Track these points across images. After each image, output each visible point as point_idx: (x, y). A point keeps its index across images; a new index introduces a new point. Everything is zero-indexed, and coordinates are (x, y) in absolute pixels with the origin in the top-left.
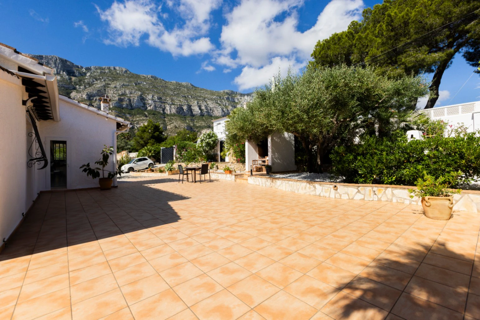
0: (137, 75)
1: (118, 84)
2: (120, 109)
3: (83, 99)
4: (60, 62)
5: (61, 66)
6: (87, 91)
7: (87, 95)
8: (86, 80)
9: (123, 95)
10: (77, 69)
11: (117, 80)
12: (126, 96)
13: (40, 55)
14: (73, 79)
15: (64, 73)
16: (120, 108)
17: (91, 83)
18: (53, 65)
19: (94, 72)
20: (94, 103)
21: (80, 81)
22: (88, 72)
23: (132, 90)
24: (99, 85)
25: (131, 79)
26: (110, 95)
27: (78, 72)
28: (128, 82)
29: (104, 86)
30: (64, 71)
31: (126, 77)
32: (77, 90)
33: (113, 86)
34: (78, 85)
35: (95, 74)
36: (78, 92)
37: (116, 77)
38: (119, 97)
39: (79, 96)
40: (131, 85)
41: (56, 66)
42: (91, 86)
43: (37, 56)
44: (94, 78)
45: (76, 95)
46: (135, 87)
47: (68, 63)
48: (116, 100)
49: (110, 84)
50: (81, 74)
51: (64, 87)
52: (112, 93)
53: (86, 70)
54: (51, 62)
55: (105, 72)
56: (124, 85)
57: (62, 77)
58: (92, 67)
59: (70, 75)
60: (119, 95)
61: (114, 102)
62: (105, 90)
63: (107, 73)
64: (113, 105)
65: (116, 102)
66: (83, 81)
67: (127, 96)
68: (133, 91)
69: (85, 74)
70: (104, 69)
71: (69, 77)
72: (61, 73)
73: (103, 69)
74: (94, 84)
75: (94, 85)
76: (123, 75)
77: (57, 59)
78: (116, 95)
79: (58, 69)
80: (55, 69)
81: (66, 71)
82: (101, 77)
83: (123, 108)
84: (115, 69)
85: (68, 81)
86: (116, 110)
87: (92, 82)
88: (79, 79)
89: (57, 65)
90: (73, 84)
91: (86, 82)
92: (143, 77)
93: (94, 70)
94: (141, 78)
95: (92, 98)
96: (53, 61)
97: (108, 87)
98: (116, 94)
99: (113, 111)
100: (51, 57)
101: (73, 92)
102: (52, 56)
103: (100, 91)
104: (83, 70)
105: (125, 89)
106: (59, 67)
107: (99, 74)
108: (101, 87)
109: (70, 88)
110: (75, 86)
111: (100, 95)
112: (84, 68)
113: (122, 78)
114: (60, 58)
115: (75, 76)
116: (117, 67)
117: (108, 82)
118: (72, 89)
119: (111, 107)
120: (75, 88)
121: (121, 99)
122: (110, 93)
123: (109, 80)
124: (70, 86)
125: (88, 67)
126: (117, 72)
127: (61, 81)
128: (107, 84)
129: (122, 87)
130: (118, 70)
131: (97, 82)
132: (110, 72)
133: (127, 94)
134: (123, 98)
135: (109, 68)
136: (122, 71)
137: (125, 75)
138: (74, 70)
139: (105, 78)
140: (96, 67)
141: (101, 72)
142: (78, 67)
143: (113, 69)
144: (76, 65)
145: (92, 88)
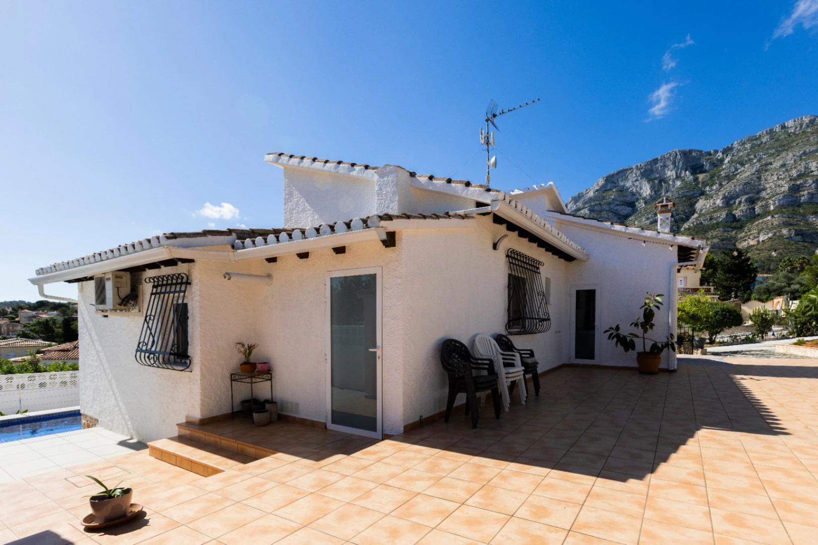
1: (789, 156)
2: (791, 209)
3: (716, 207)
4: (681, 157)
5: (683, 163)
6: (723, 192)
7: (724, 197)
8: (722, 173)
9: (801, 176)
10: (708, 157)
11: (786, 150)
12: (808, 176)
13: (655, 158)
14: (701, 177)
15: (687, 172)
16: (792, 206)
17: (731, 174)
18: (671, 167)
19: (739, 151)
20: (736, 209)
21: (712, 177)
22: (727, 156)
24: (746, 172)
26: (771, 184)
27: (710, 162)
28: (816, 144)
29: (758, 171)
30: (686, 171)
31: (812, 133)
32: (707, 195)
33: (777, 164)
34: (708, 185)
35: (741, 154)
36: (709, 197)
37: (785, 143)
38: (792, 183)
39: (709, 204)
41: (675, 166)
42: (732, 180)
43: (650, 161)
44: (739, 163)
45: (704, 205)
47: (693, 154)
49: (771, 164)
50: (713, 164)
51: (686, 196)
52: (776, 179)
53: (723, 153)
54: (668, 163)
55: (762, 143)
56: (805, 153)
57: (683, 180)
58: (736, 143)
59: (697, 174)
60: (791, 180)
61: (780, 197)
62: (760, 178)
63: (765, 143)
64: (777, 204)
65: (784, 196)
66: (717, 175)
67: (812, 176)
69: (721, 161)
70: (758, 138)
71: (694, 176)
73: (756, 139)
74: (738, 174)
75: (738, 176)
76: (804, 132)
77: (677, 155)
78: (783, 183)
79: (678, 170)
80: (674, 172)
81: (689, 168)
82: (752, 157)
83: (800, 205)
84: (783, 127)
85: (692, 185)
86: (783, 213)
87: (733, 172)
88: (710, 175)
89: (677, 164)
90: (700, 186)
91: (723, 175)
93: (740, 147)
95: (731, 202)
96: (671, 160)
97: (766, 171)
98: (783, 179)
99: (776, 216)
100: (669, 154)
101: (700, 200)
102: (670, 152)
103: (749, 183)
104: (719, 156)
105: (808, 162)
106: (680, 166)
107: (749, 151)
108: (751, 174)
109: (695, 196)
110: (703, 189)
111: (748, 191)
112: (721, 152)
113: (800, 141)
114: (681, 151)
115: (705, 172)
116: (790, 121)
117: (766, 159)
118: (698, 195)
119: (772, 208)
120: (703, 193)
121: (797, 185)
122: (771, 181)
123: (769, 156)
124: (696, 192)
125: (728, 147)
126: (790, 132)
127: (682, 187)
128: (764, 166)
129: (801, 160)
130: (791, 127)
131: (745, 168)
132: (772, 139)
133: (812, 172)
134: (801, 184)
135: (771, 131)
136: (801, 125)
137: (809, 132)
138: (703, 161)
139: (761, 153)
140: (744, 140)
141: (752, 147)
142: (709, 154)
143: (780, 130)
144: (705, 152)
145: (733, 183)
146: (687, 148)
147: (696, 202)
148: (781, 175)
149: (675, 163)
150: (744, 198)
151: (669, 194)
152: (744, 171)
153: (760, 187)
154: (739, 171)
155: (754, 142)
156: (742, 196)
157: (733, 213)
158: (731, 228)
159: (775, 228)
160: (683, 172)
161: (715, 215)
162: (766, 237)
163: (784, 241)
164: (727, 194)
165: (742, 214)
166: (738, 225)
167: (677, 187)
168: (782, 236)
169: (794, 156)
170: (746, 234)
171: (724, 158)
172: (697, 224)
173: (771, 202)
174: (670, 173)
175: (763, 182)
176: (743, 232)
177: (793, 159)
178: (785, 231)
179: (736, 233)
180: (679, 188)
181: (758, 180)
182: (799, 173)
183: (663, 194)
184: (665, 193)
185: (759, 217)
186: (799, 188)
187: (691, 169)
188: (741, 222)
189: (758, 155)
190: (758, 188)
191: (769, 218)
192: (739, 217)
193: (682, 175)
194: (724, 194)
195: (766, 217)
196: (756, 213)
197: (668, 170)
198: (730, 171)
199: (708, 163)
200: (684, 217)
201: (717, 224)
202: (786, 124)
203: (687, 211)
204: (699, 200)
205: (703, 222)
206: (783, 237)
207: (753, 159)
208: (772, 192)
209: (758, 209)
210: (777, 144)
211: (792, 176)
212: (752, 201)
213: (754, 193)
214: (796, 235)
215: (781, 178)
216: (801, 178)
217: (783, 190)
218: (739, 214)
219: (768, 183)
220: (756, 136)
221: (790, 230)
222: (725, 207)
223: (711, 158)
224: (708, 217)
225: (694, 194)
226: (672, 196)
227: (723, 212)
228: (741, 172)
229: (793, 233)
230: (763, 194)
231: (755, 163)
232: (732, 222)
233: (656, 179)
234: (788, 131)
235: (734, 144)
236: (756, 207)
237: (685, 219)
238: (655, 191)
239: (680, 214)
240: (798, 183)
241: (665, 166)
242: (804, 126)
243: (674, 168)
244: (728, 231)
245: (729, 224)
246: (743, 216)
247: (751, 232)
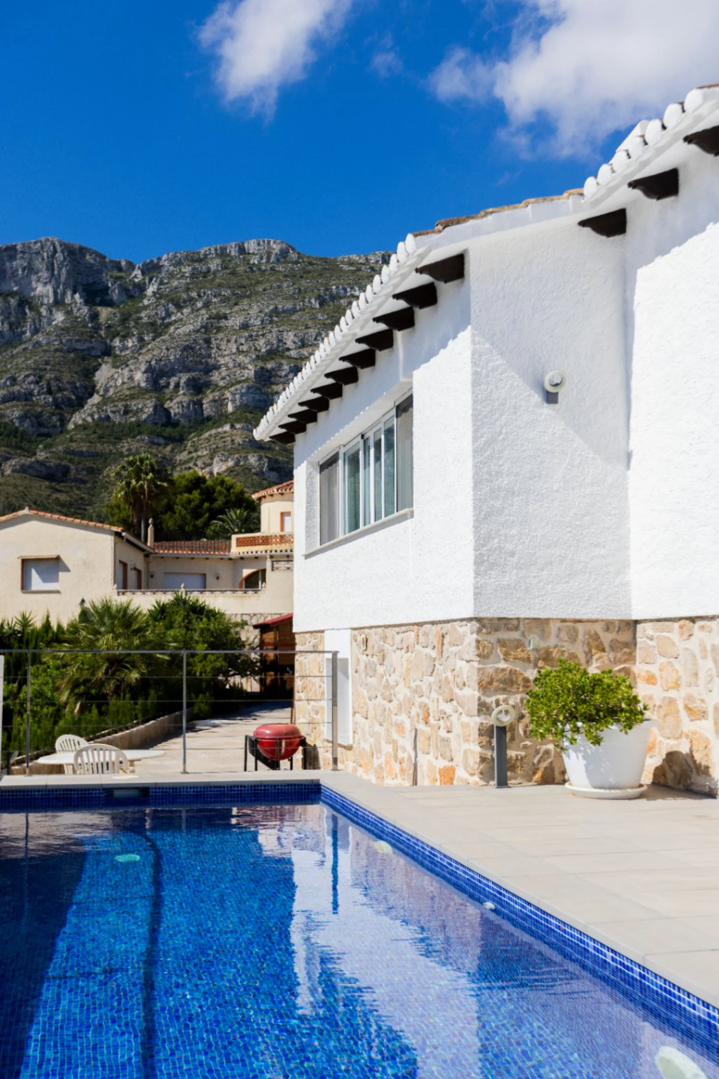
0: (325, 260)
1: (254, 311)
3: (134, 387)
4: (65, 259)
5: (68, 271)
6: (147, 358)
7: (149, 369)
8: (143, 315)
9: (273, 353)
10: (116, 273)
11: (249, 297)
12: (282, 357)
14: (104, 313)
15: (77, 296)
17: (159, 322)
18: (45, 275)
19: (172, 276)
20: (171, 399)
21: (125, 319)
22: (151, 280)
23: (307, 327)
24: (186, 324)
25: (303, 282)
26: (227, 359)
27: (120, 286)
28: (292, 297)
29: (206, 328)
30: (74, 292)
31: (286, 276)
32: (116, 356)
33: (235, 321)
34: (118, 335)
35: (175, 283)
36: (120, 363)
37: (246, 282)
38: (260, 364)
39: (120, 377)
40: (303, 310)
41: (53, 275)
42: (161, 335)
44: (172, 301)
45: (112, 377)
46: (319, 316)
47: (88, 257)
48: (247, 380)
49: (226, 318)
50: (127, 290)
51: (75, 350)
52: (234, 350)
53: (143, 273)
54: (38, 264)
55: (209, 270)
56: (276, 311)
57: (69, 313)
58: (165, 257)
59: (95, 304)
60: (258, 357)
61: (242, 388)
62: (208, 341)
63: (215, 272)
65: (249, 388)
66: (134, 316)
67: (289, 357)
68: (313, 332)
69: (141, 288)
70: (203, 260)
71: (90, 309)
72: (68, 300)
73: (200, 260)
74: (170, 324)
75: (172, 329)
76: (272, 269)
77: (55, 251)
78: (247, 360)
79: (58, 286)
80: (49, 289)
81: (81, 288)
82: (194, 294)
84: (242, 250)
85: (87, 327)
86: (248, 421)
87: (163, 319)
88: (122, 314)
89: (56, 272)
90: (103, 333)
91: (145, 320)
92: (351, 263)
93: (171, 268)
94: (341, 270)
95: (162, 382)
96: (43, 259)
97: (219, 329)
98: (246, 354)
99: (238, 426)
100: (39, 244)
101: (104, 367)
102: (43, 239)
103: (192, 348)
104: (136, 277)
105: (281, 329)
106: (63, 278)
107: (188, 280)
108: (194, 331)
109: (93, 353)
110: (108, 341)
111: (190, 364)
112: (139, 268)
113: (269, 285)
114: (65, 244)
115: (110, 304)
116: (252, 242)
117: (218, 307)
118: (99, 354)
119: (230, 408)
120: (108, 351)
121: (268, 371)
122: (226, 353)
123: (222, 301)
124: (94, 344)
125: (152, 261)
126: (252, 262)
127: (68, 328)
128: (214, 318)
129: (271, 322)
130: (254, 254)
131: (182, 314)
132: (226, 268)
133: (288, 349)
134: (273, 369)
135: (223, 249)
136: (269, 254)
137: (279, 271)
138: (108, 280)
139: (209, 292)
140: (178, 255)
141: (194, 274)
142: (117, 266)
143: (237, 254)
144: (111, 261)
145: (164, 341)
146: (76, 242)
147: (96, 369)
148: (242, 344)
149: (53, 270)
150: (184, 378)
151: (40, 338)
152: (181, 320)
153: (209, 360)
154: (173, 318)
155: (197, 265)
156: (180, 372)
157: (166, 406)
158: (165, 438)
159: (237, 451)
160: (69, 293)
161: (135, 405)
162: (224, 468)
163: (252, 480)
164: (153, 362)
165: (180, 411)
166: (174, 432)
167: (56, 325)
168: (247, 469)
169: (260, 312)
170: (191, 456)
171: (145, 283)
172: (100, 418)
173: (228, 395)
174: (42, 290)
175: (214, 351)
176: (185, 450)
177: (259, 319)
178: (253, 460)
179: (172, 451)
180: (63, 329)
181: (206, 345)
182: (268, 347)
183: (28, 334)
184: (33, 335)
185: (210, 423)
186: (270, 377)
187: (84, 290)
188: (179, 429)
189: (204, 294)
190: (206, 362)
191: (227, 428)
192: (177, 418)
193: (66, 301)
194: (150, 362)
195: (221, 426)
196: (206, 413)
197: (38, 281)
198: (157, 314)
199: (116, 285)
200: (73, 397)
201: (139, 424)
202: (246, 245)
203: (78, 384)
204: (100, 365)
205: (111, 415)
206: (250, 470)
207: (196, 301)
208: (229, 376)
209: (208, 409)
210: (234, 281)
211: (260, 351)
212: (198, 387)
213: (201, 371)
214: (271, 469)
215: (243, 352)
216: (273, 359)
217: (246, 375)
218: (177, 411)
219: (224, 356)
220: (198, 253)
221: (260, 458)
222: (151, 391)
223: (122, 277)
224: (120, 405)
225: (93, 348)
226: (48, 344)
227: (148, 402)
228: (176, 321)
229: (266, 464)
230: (215, 377)
231: (199, 309)
232: (164, 425)
233: (12, 294)
234: (249, 260)
235: (163, 259)
236: (204, 401)
237: (75, 402)
238: (11, 325)
239: (65, 389)
240: (269, 366)
241: (30, 269)
242: (273, 258)
243: (50, 281)
244: (159, 444)
245: (159, 429)
246: (183, 415)
247: (199, 453)
